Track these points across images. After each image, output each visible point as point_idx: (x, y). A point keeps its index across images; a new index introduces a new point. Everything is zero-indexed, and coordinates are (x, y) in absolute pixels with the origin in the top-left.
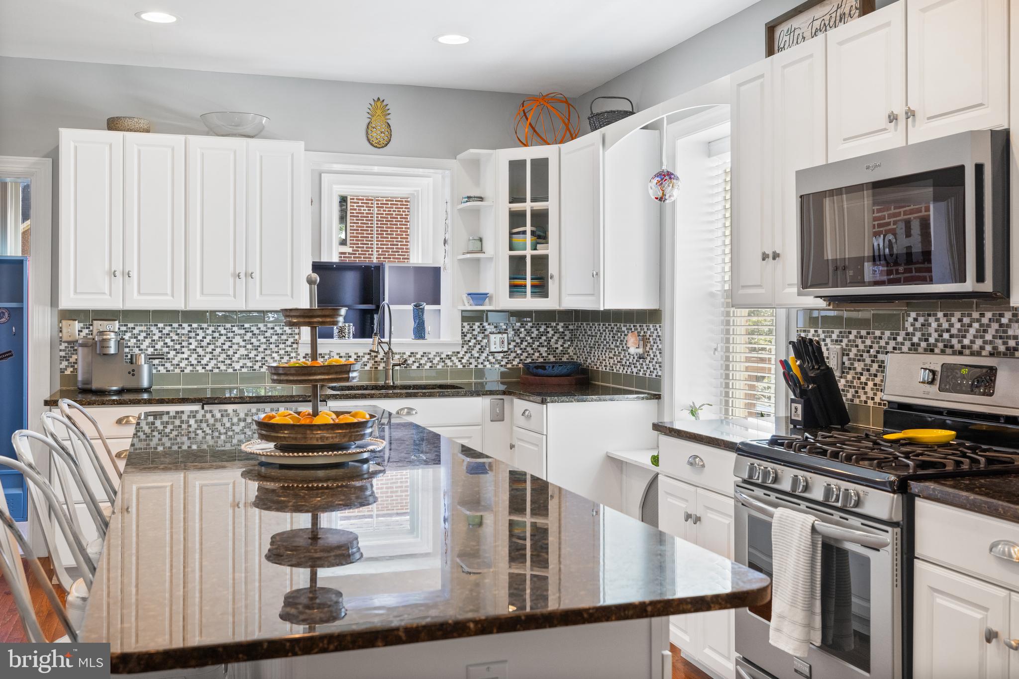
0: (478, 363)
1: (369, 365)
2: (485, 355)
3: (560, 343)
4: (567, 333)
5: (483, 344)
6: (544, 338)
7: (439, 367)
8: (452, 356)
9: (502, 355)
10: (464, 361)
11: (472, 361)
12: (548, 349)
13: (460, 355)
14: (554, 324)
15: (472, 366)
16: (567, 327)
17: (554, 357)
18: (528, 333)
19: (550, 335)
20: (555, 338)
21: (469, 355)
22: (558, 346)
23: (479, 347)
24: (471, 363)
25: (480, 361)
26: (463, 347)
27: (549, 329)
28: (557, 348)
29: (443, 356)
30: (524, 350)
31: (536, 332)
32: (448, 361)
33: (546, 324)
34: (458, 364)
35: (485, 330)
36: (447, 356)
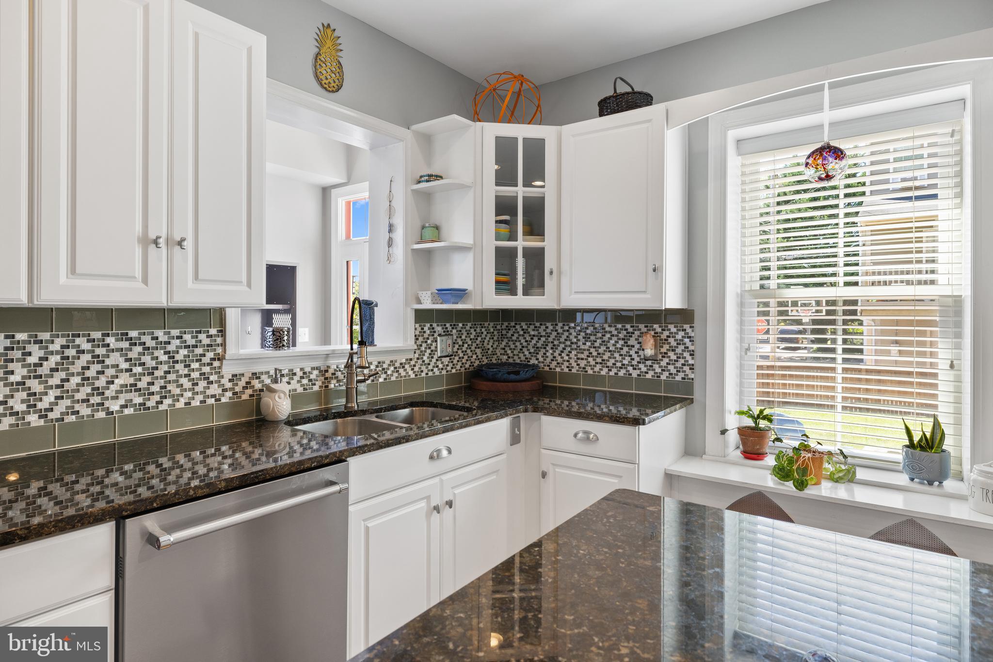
0: (429, 371)
1: (319, 383)
2: (434, 360)
3: (491, 344)
4: (495, 333)
5: (433, 348)
6: (479, 339)
7: (393, 378)
8: (405, 363)
9: (448, 359)
10: (416, 369)
11: (423, 368)
12: (483, 350)
13: (413, 363)
14: (486, 324)
15: (423, 375)
16: (496, 327)
17: (487, 358)
18: (468, 334)
19: (483, 336)
20: (488, 338)
21: (420, 362)
22: (489, 347)
23: (428, 351)
24: (422, 371)
25: (430, 367)
26: (415, 353)
27: (483, 330)
28: (488, 349)
29: (397, 365)
30: (464, 352)
31: (474, 333)
32: (401, 371)
33: (481, 324)
34: (411, 373)
35: (435, 332)
36: (401, 364)
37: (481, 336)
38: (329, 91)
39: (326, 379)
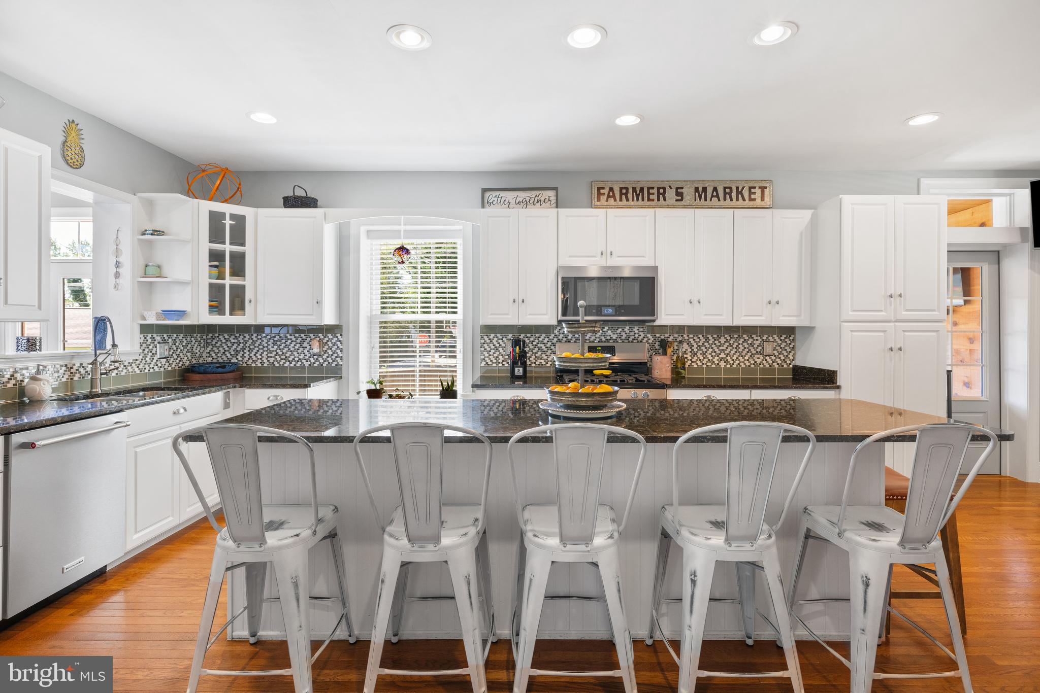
0: (150, 368)
1: (66, 376)
2: (154, 361)
3: (198, 349)
4: (202, 341)
5: (154, 352)
6: (190, 346)
7: (123, 373)
8: (132, 363)
9: (165, 360)
10: (141, 367)
11: (146, 366)
12: (192, 354)
13: (138, 362)
14: (195, 335)
15: (146, 371)
16: (202, 337)
17: (195, 359)
18: (181, 342)
19: (193, 344)
20: (196, 345)
21: (144, 362)
22: (197, 351)
23: (150, 354)
24: (145, 369)
25: (152, 366)
26: (140, 355)
27: (192, 339)
28: (197, 353)
29: (126, 364)
30: (178, 355)
31: (185, 342)
32: (129, 368)
33: (191, 335)
34: (137, 369)
35: (155, 340)
36: (129, 363)
37: (191, 344)
38: (74, 168)
39: (72, 373)
